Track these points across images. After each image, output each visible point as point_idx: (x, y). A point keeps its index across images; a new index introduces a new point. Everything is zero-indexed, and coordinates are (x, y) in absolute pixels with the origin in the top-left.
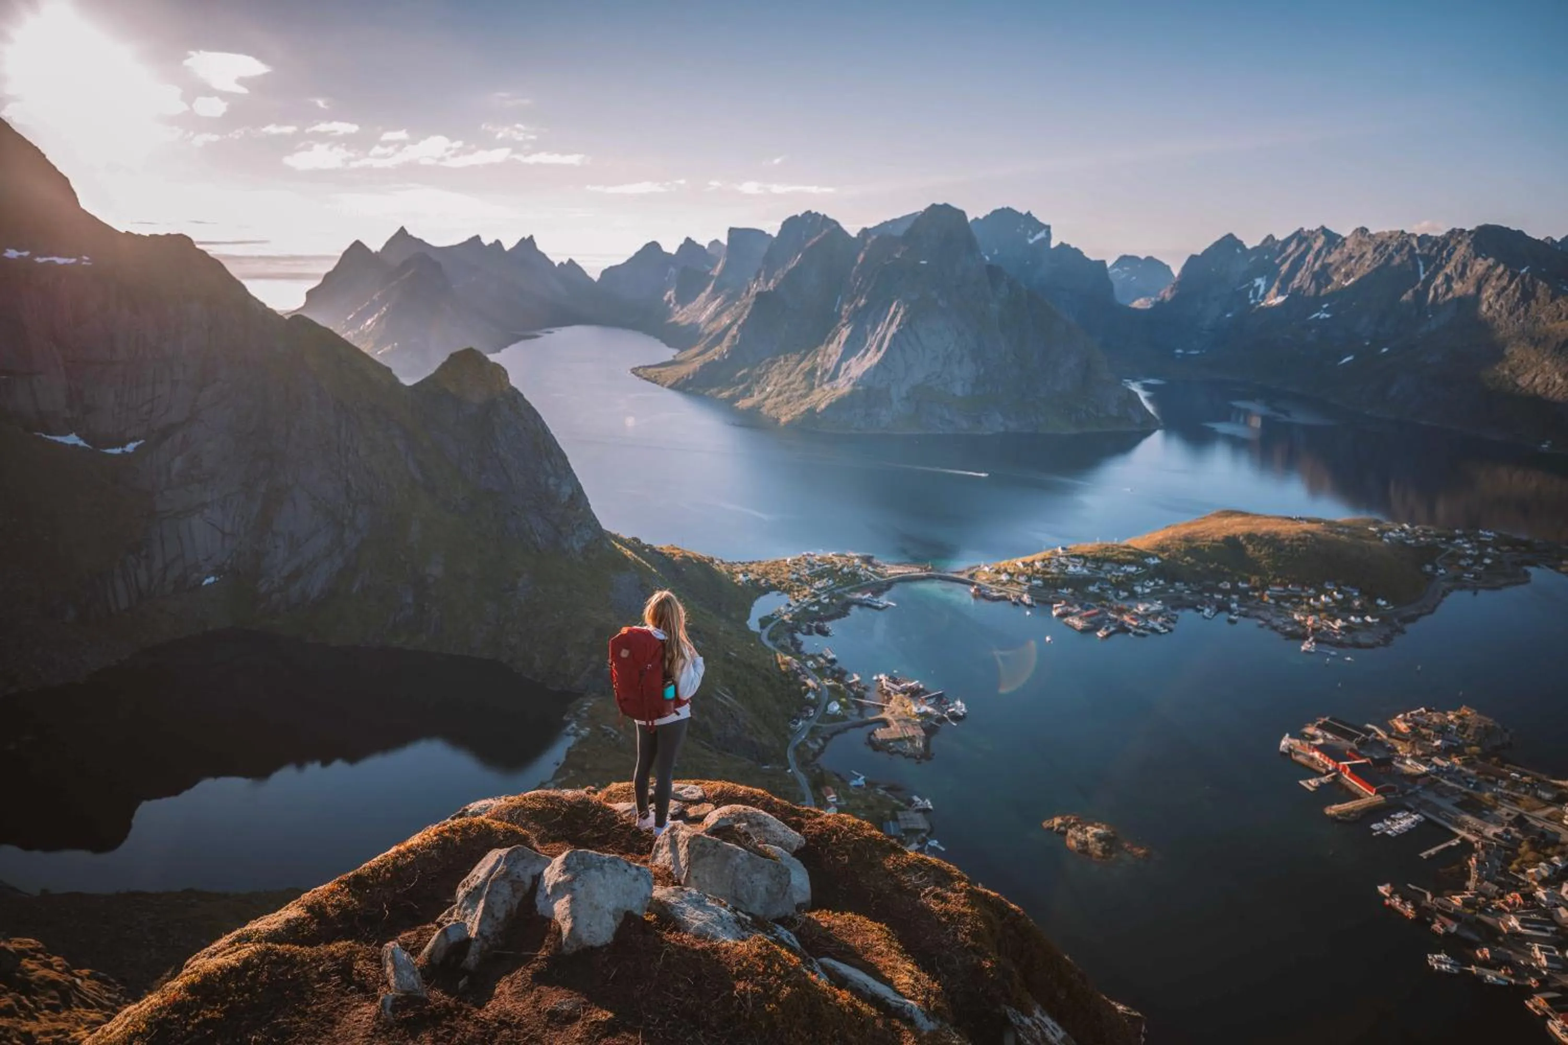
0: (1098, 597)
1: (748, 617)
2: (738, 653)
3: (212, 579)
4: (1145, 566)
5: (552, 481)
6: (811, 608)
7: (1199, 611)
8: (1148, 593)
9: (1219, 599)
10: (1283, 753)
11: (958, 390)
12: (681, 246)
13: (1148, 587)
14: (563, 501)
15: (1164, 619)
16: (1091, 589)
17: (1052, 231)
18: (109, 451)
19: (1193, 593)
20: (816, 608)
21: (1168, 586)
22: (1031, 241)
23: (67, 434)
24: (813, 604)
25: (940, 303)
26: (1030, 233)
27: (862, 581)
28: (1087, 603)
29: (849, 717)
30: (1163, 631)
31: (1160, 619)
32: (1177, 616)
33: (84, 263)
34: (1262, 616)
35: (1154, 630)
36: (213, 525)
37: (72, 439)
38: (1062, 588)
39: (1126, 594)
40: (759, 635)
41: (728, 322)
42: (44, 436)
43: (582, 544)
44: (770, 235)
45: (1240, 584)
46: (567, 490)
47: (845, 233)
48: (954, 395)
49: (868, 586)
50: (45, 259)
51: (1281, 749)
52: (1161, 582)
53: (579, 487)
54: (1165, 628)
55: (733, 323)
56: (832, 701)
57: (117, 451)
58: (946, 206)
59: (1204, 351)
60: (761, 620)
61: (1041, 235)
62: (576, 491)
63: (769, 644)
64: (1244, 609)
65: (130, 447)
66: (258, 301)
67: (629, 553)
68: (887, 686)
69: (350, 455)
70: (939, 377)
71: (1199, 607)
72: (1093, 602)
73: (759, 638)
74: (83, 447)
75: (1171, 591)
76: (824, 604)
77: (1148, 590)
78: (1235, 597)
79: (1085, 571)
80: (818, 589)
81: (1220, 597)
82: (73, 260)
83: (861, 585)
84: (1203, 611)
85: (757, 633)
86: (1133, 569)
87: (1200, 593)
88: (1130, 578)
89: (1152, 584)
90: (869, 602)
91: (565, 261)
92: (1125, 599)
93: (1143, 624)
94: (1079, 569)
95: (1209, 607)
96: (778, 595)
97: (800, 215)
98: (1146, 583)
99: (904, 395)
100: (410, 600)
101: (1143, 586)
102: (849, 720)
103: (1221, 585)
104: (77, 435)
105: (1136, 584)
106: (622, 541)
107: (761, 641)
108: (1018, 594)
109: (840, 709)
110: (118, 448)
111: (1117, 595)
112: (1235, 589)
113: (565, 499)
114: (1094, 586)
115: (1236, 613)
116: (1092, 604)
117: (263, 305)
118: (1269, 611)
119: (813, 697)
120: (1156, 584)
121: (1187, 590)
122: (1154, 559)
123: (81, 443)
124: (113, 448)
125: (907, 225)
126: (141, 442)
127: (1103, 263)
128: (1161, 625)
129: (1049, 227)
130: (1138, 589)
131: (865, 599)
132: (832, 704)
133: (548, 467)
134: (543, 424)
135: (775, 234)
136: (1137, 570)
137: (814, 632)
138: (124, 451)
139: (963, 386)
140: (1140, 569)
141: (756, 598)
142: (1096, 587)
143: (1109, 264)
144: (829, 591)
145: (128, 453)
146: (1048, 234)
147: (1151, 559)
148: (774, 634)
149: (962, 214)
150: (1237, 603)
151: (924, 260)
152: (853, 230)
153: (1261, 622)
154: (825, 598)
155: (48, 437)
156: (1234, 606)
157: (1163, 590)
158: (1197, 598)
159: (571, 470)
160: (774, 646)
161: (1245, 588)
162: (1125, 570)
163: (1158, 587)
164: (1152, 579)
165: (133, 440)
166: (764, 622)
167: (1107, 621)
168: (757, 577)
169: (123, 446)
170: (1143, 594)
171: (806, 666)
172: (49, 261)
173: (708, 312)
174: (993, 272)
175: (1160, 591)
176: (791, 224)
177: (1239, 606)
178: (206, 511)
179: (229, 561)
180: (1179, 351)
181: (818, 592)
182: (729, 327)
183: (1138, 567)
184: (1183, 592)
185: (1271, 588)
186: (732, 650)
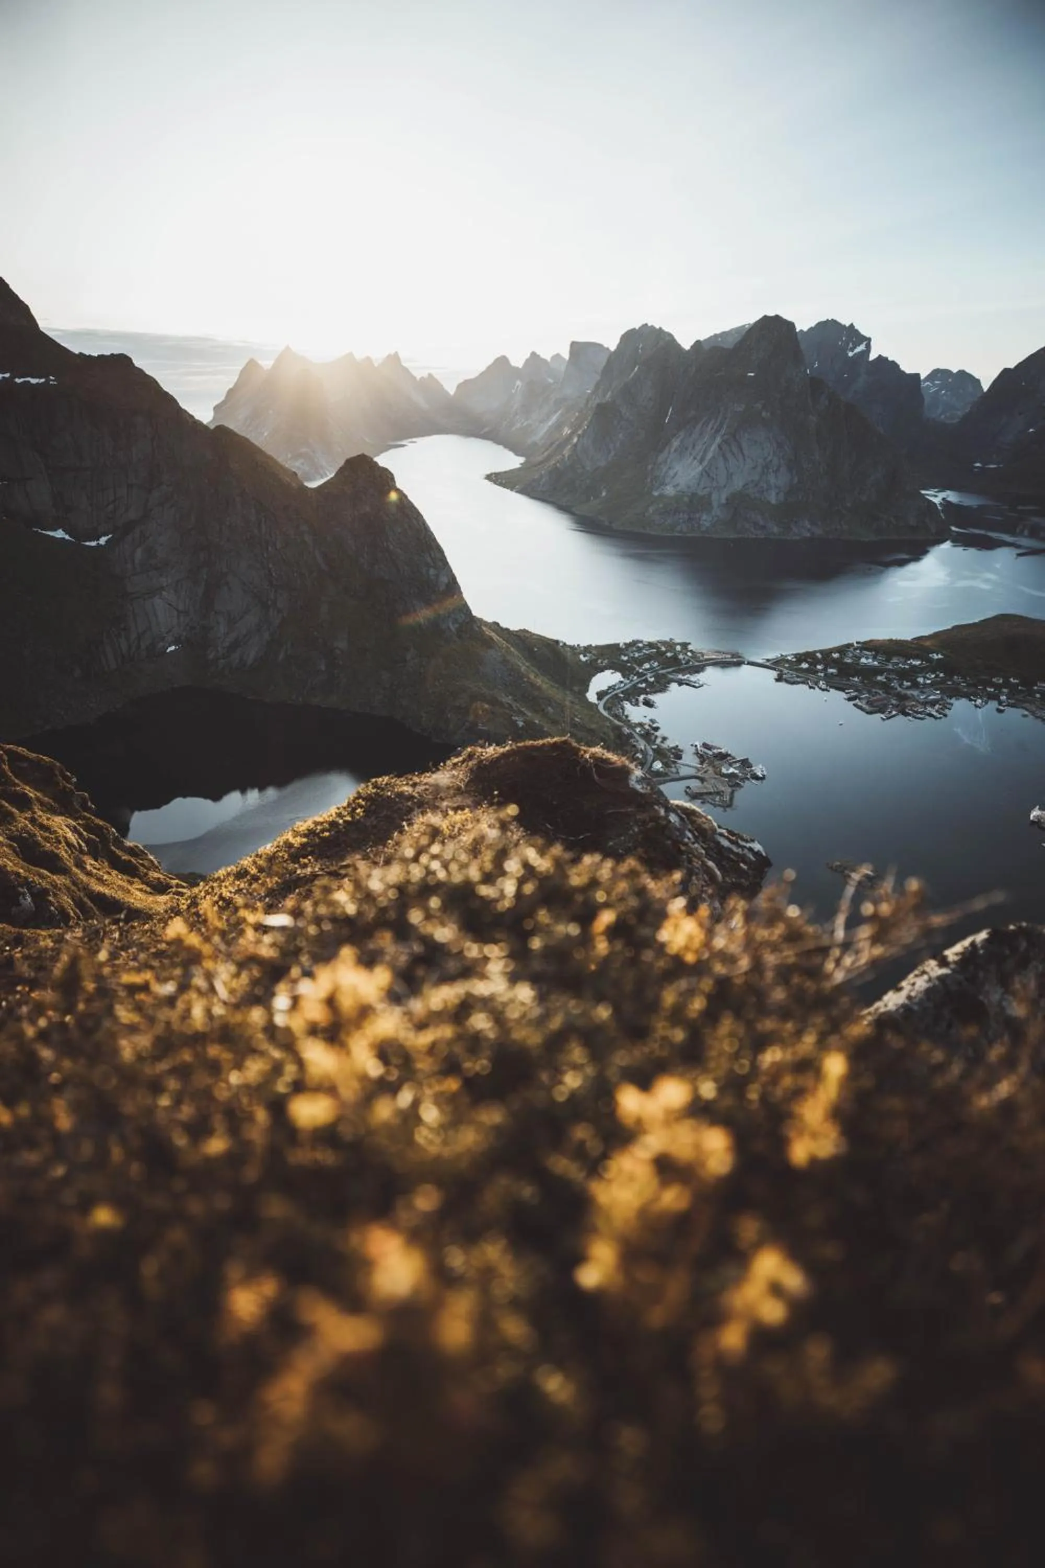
0: (886, 687)
1: (587, 690)
2: (580, 718)
3: (173, 648)
4: (930, 660)
5: (432, 572)
6: (640, 685)
7: (971, 700)
8: (928, 684)
9: (990, 691)
10: (1033, 822)
11: (773, 498)
12: (527, 360)
13: (928, 679)
14: (441, 589)
15: (940, 707)
16: (879, 678)
17: (872, 343)
18: (87, 543)
19: (969, 685)
20: (644, 685)
21: (948, 678)
22: (850, 354)
23: (55, 530)
24: (641, 682)
25: (764, 414)
26: (851, 345)
27: (682, 664)
28: (874, 690)
29: (669, 774)
30: (939, 716)
31: (937, 707)
32: (952, 704)
33: (51, 382)
34: (1028, 708)
35: (930, 715)
36: (170, 604)
37: (60, 534)
38: (853, 677)
39: (909, 684)
40: (597, 705)
41: (569, 432)
42: (40, 531)
43: (457, 626)
44: (608, 349)
45: (1012, 680)
46: (444, 580)
47: (678, 346)
48: (769, 502)
49: (687, 668)
50: (22, 380)
51: (1032, 818)
52: (942, 675)
53: (454, 579)
54: (940, 714)
55: (573, 433)
56: (656, 760)
57: (93, 544)
58: (777, 317)
59: (1001, 466)
60: (597, 694)
61: (862, 347)
62: (451, 581)
63: (605, 713)
64: (1013, 701)
65: (103, 541)
66: (188, 413)
67: (493, 634)
68: (701, 751)
69: (270, 548)
70: (756, 485)
71: (972, 697)
72: (880, 689)
73: (597, 708)
74: (68, 540)
75: (949, 683)
76: (650, 682)
77: (929, 682)
78: (1005, 690)
79: (876, 663)
80: (646, 670)
81: (992, 690)
82: (43, 380)
83: (681, 667)
84: (975, 701)
85: (595, 704)
86: (918, 663)
87: (975, 686)
88: (915, 670)
89: (933, 676)
90: (688, 682)
91: (425, 375)
92: (908, 688)
93: (922, 710)
94: (870, 660)
95: (981, 698)
96: (612, 673)
97: (637, 328)
98: (928, 676)
99: (723, 501)
100: (323, 668)
101: (925, 678)
102: (669, 776)
103: (994, 680)
104: (63, 530)
105: (920, 675)
106: (486, 624)
107: (599, 711)
108: (816, 680)
109: (662, 767)
110: (94, 541)
111: (901, 685)
112: (1007, 684)
113: (442, 588)
114: (881, 675)
115: (1004, 704)
116: (878, 691)
117: (192, 417)
118: (1034, 703)
119: (640, 756)
120: (937, 676)
121: (963, 682)
122: (937, 655)
123: (67, 537)
124: (90, 541)
125: (738, 338)
126: (110, 536)
127: (918, 375)
128: (937, 711)
129: (869, 340)
130: (921, 680)
131: (684, 680)
132: (655, 763)
133: (429, 560)
134: (424, 523)
135: (613, 348)
136: (922, 664)
137: (641, 704)
138: (98, 544)
139: (777, 494)
140: (924, 662)
141: (594, 675)
142: (884, 677)
143: (922, 377)
144: (654, 671)
145: (101, 545)
146: (868, 347)
147: (935, 655)
148: (609, 705)
149: (791, 325)
150: (1006, 695)
151: (751, 372)
152: (686, 344)
153: (1026, 713)
154: (651, 677)
155: (44, 532)
156: (1003, 698)
157: (943, 681)
158: (972, 689)
159: (447, 563)
160: (609, 714)
161: (1016, 683)
162: (911, 663)
163: (939, 679)
164: (933, 672)
165: (105, 535)
166: (600, 695)
167: (891, 706)
168: (594, 657)
169: (98, 540)
170: (925, 685)
171: (635, 731)
172: (25, 381)
173: (550, 423)
174: (816, 384)
175: (940, 683)
176: (629, 337)
177: (1008, 698)
178: (164, 593)
179: (184, 634)
180: (978, 465)
181: (645, 672)
182: (570, 437)
183: (922, 661)
184: (959, 684)
185: (1039, 684)
186: (576, 716)
